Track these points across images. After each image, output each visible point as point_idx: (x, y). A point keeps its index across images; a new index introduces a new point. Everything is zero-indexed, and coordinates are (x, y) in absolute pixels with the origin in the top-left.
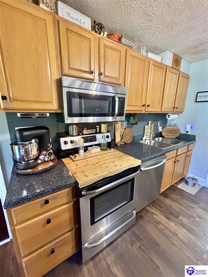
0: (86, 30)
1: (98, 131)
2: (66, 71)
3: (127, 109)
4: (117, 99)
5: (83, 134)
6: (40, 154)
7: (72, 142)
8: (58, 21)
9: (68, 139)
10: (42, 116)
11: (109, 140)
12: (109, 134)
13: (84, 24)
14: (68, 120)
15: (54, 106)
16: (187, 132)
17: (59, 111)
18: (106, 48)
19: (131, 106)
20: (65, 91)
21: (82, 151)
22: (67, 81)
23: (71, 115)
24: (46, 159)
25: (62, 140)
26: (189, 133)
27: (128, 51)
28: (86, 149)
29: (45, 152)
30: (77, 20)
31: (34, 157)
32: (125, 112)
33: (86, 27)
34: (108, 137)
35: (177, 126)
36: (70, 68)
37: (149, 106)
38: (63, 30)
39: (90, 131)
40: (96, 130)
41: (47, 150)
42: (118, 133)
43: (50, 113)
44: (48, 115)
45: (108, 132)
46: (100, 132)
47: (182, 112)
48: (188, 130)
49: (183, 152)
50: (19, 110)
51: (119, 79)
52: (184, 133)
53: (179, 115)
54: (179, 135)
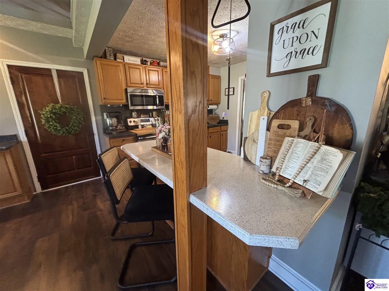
0: (138, 65)
1: (151, 116)
2: (129, 85)
4: (157, 97)
5: (140, 117)
6: (118, 125)
7: (134, 122)
8: (125, 64)
9: (132, 120)
10: (119, 107)
13: (136, 62)
14: (131, 108)
15: (124, 101)
16: (224, 118)
17: (126, 104)
18: (149, 71)
20: (129, 94)
21: (140, 127)
22: (129, 90)
23: (132, 105)
24: (121, 128)
25: (129, 120)
26: (225, 119)
27: (163, 69)
28: (143, 126)
29: (120, 125)
30: (133, 61)
31: (115, 126)
32: (165, 104)
33: (138, 63)
35: (217, 115)
36: (131, 83)
38: (127, 68)
39: (145, 116)
41: (121, 124)
42: (166, 118)
43: (122, 105)
44: (121, 105)
47: (219, 103)
48: (223, 117)
49: (215, 131)
50: (109, 103)
51: (159, 85)
52: (221, 119)
53: (217, 106)
54: (219, 121)
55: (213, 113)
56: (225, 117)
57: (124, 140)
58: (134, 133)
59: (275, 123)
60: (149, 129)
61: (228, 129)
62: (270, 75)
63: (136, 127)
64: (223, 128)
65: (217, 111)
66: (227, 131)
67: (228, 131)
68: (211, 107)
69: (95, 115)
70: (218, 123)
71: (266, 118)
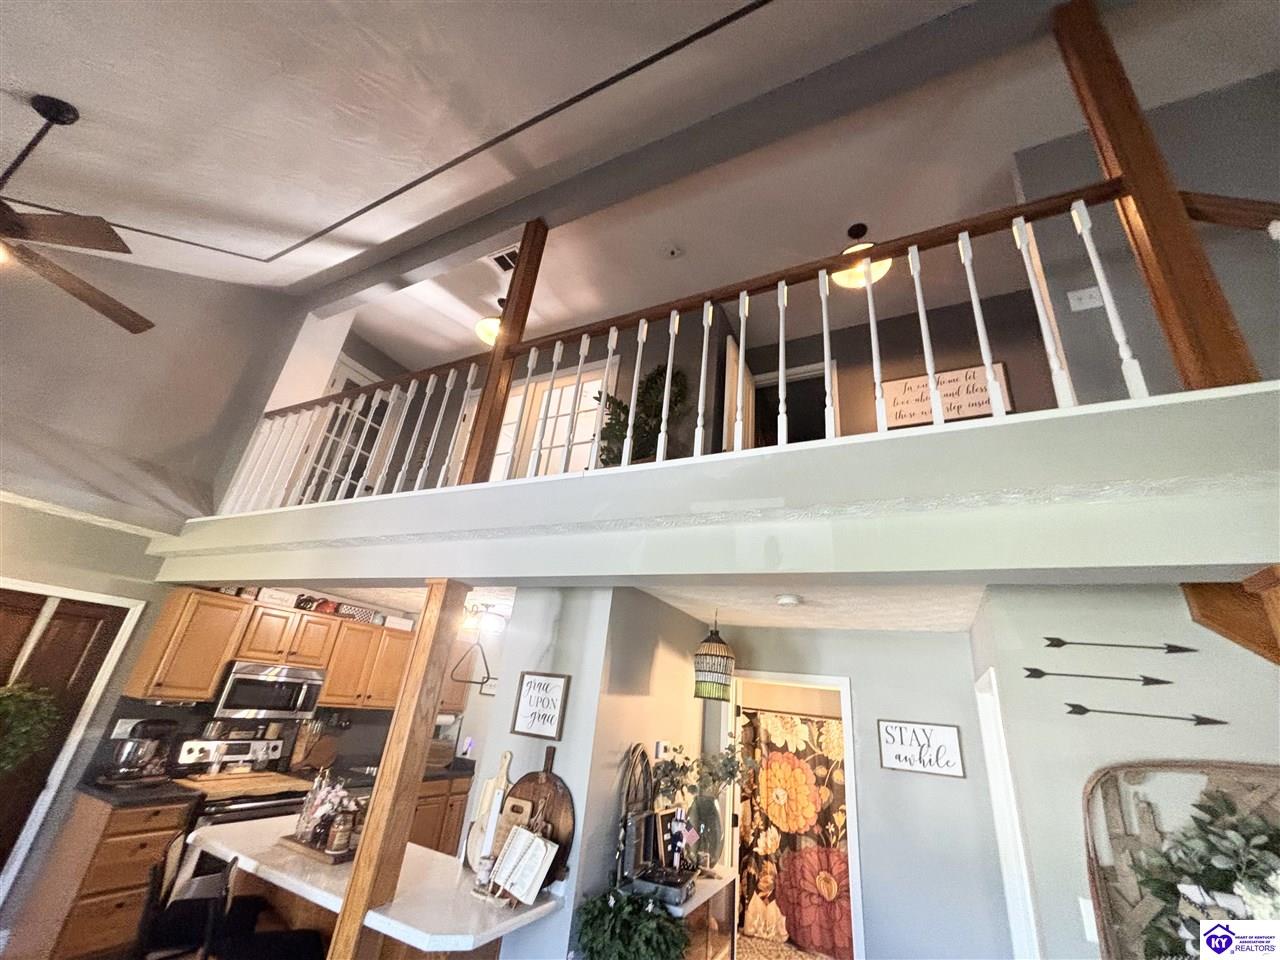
1: (259, 736)
2: (244, 653)
3: (323, 699)
4: (305, 687)
5: (226, 739)
6: (150, 762)
7: (201, 751)
8: (256, 606)
9: (196, 745)
10: (184, 708)
11: (277, 755)
12: (280, 743)
13: (286, 601)
15: (208, 693)
16: (465, 754)
17: (212, 701)
18: (309, 624)
19: (333, 695)
20: (232, 677)
21: (215, 768)
22: (239, 666)
23: (226, 706)
24: (155, 772)
25: (186, 745)
26: (467, 757)
27: (345, 623)
28: (224, 766)
29: (157, 761)
30: (279, 599)
31: (141, 764)
32: (317, 705)
34: (275, 748)
35: (450, 741)
37: (369, 697)
38: (258, 615)
39: (243, 734)
40: (256, 733)
41: (161, 758)
42: (302, 745)
43: (197, 703)
44: (194, 704)
45: (279, 738)
46: (262, 738)
47: (461, 711)
48: (465, 750)
49: (432, 793)
50: (161, 697)
51: (318, 658)
52: (459, 755)
53: (456, 717)
54: (451, 760)
55: (441, 737)
56: (469, 752)
57: (157, 813)
58: (194, 790)
59: (511, 802)
60: (241, 777)
61: (469, 789)
62: (513, 731)
63: (201, 768)
64: (458, 783)
65: (453, 733)
66: (466, 793)
67: (470, 793)
68: (442, 719)
69: (90, 725)
70: (447, 767)
71: (502, 793)
